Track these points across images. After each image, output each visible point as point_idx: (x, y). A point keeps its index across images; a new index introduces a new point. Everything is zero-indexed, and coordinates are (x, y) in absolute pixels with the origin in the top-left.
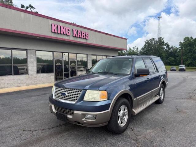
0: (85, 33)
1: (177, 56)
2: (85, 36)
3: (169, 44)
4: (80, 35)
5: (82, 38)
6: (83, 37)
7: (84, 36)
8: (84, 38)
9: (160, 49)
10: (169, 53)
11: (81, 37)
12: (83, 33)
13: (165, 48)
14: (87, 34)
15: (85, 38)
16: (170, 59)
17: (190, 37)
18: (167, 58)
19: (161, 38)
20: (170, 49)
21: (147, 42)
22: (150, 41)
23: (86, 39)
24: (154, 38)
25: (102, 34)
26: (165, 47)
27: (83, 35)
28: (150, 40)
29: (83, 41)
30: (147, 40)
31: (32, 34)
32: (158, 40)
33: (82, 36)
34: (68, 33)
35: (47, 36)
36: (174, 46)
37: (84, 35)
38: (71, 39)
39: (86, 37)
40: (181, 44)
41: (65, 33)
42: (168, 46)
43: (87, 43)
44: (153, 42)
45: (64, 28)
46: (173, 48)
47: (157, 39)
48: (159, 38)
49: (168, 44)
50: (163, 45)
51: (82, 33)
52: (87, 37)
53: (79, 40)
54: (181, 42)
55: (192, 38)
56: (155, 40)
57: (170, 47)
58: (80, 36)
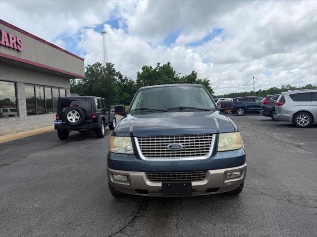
0: (16, 38)
1: (133, 91)
2: (15, 44)
3: (122, 74)
4: (7, 40)
5: (9, 47)
6: (12, 46)
8: (13, 49)
9: (110, 81)
10: (122, 87)
11: (7, 44)
13: (116, 80)
14: (20, 41)
15: (16, 48)
16: (125, 95)
17: (149, 67)
18: (121, 94)
19: (110, 63)
20: (123, 81)
21: (90, 69)
22: (93, 68)
23: (18, 50)
24: (100, 63)
25: (46, 45)
26: (116, 78)
28: (94, 65)
29: (12, 54)
30: (89, 65)
32: (106, 67)
33: (9, 43)
36: (128, 78)
39: (18, 46)
40: (139, 75)
42: (121, 77)
43: (20, 59)
44: (99, 69)
46: (127, 80)
47: (104, 65)
48: (107, 64)
49: (120, 74)
50: (114, 75)
51: (11, 39)
52: (20, 47)
54: (139, 73)
55: (151, 67)
56: (102, 66)
57: (123, 78)
58: (5, 42)
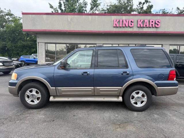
0: (155, 21)
4: (147, 24)
5: (149, 27)
7: (152, 25)
8: (152, 27)
11: (147, 26)
12: (152, 22)
14: (158, 22)
23: (155, 27)
27: (151, 23)
31: (96, 31)
33: (149, 25)
34: (131, 24)
35: (109, 31)
37: (153, 23)
38: (135, 30)
39: (156, 25)
41: (127, 26)
45: (126, 21)
52: (158, 25)
53: (145, 30)
